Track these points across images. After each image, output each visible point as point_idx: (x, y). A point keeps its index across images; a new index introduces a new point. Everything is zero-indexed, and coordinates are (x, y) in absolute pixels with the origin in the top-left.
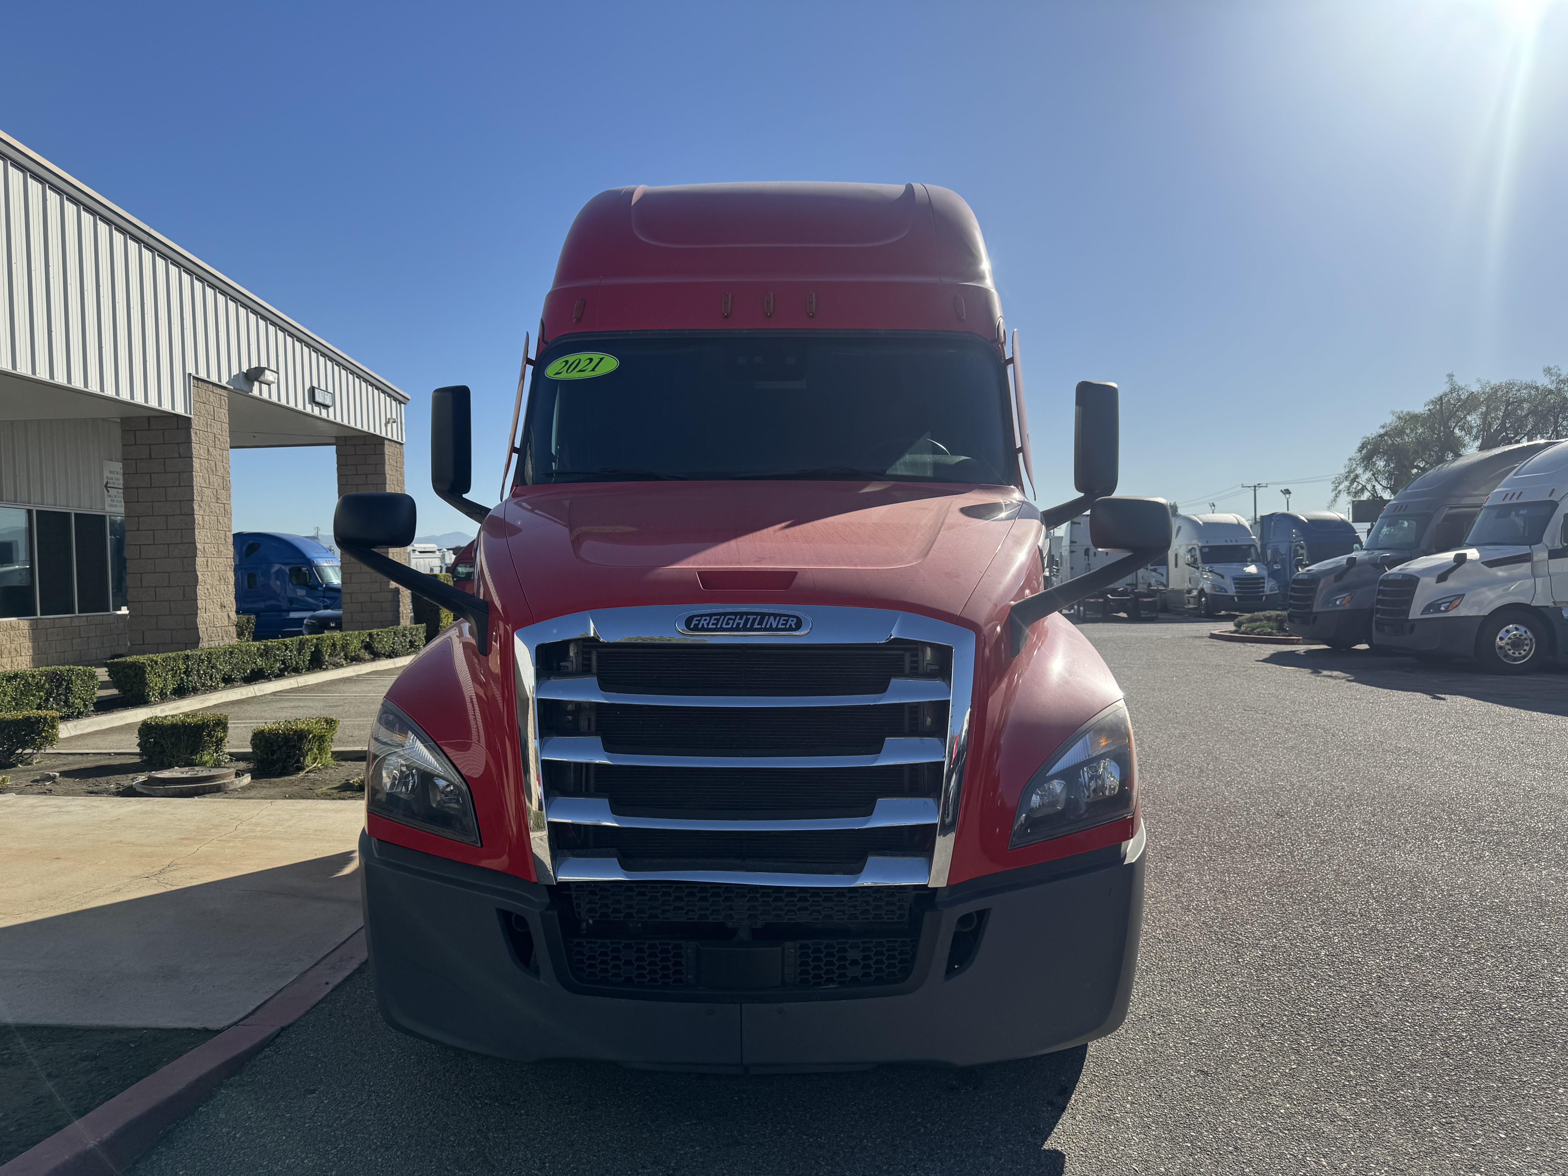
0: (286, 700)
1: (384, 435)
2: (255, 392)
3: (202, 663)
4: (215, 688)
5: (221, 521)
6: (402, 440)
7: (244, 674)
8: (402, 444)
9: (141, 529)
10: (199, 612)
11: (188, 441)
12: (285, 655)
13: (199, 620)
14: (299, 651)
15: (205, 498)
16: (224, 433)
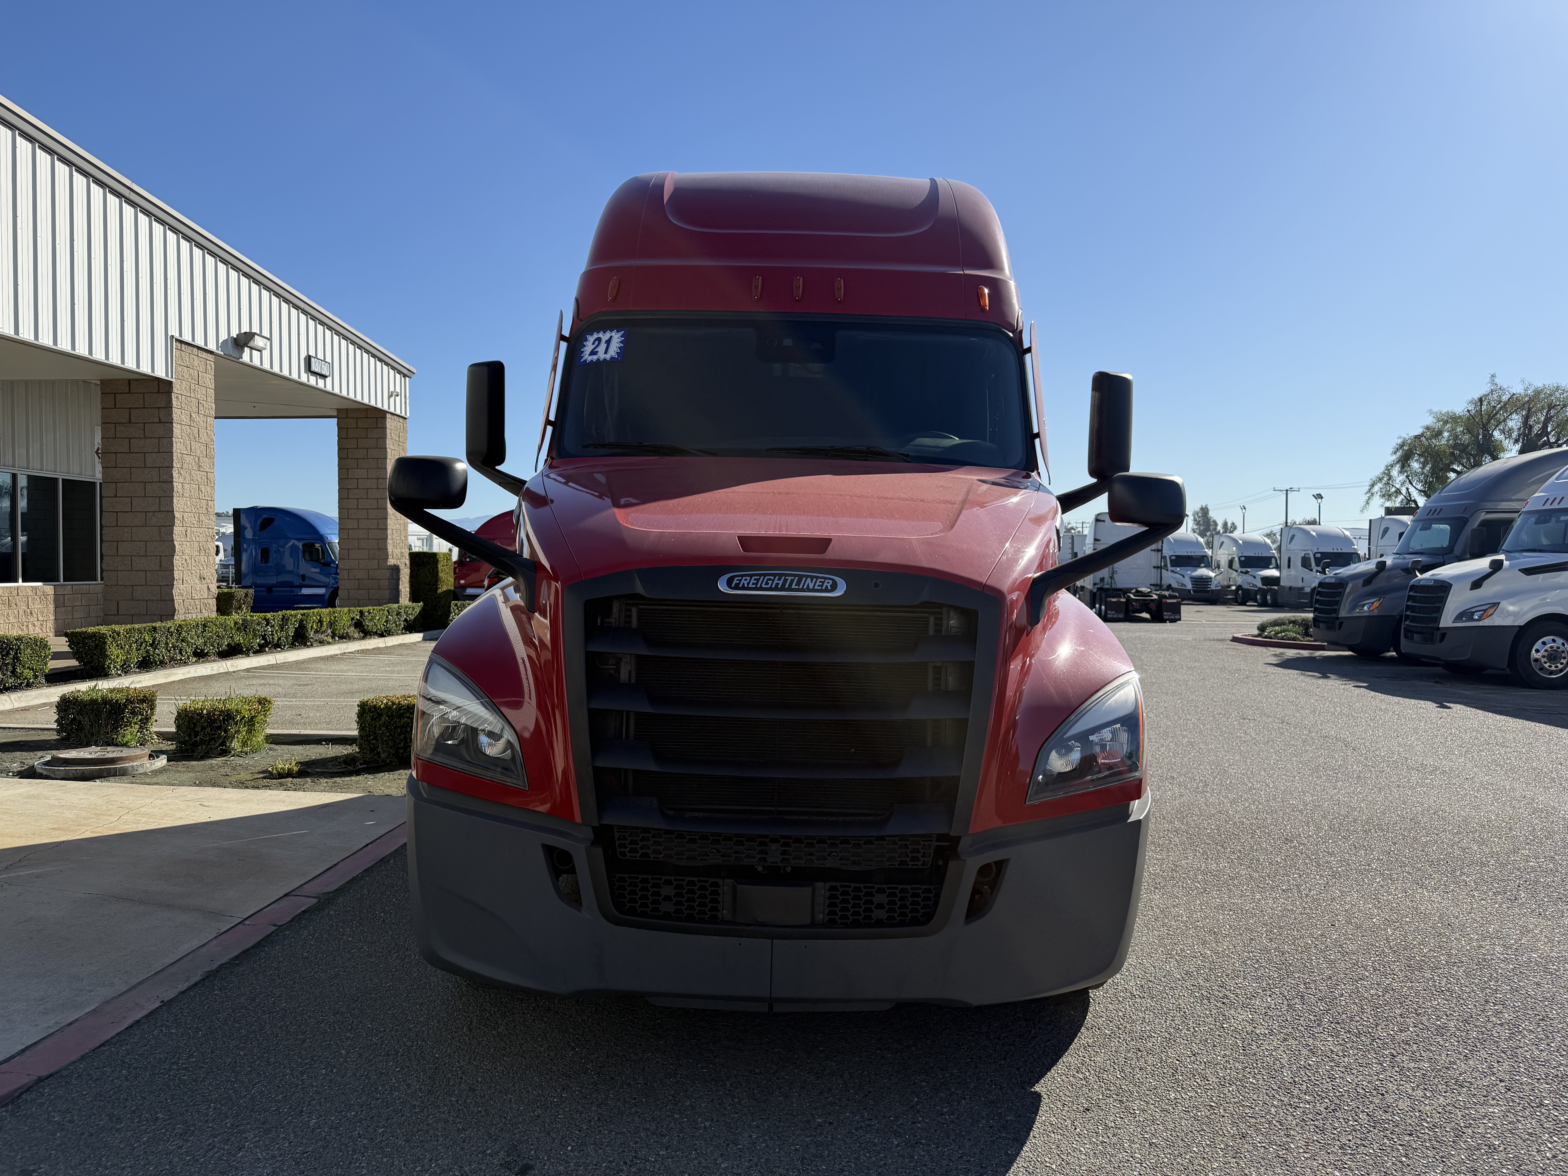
0: (257, 677)
1: (386, 408)
2: (246, 358)
4: (185, 662)
5: (203, 490)
6: (406, 414)
7: (218, 648)
8: (405, 418)
9: (118, 495)
10: (175, 583)
11: (169, 406)
12: (265, 631)
13: (175, 592)
14: (282, 626)
15: (185, 466)
16: (209, 399)
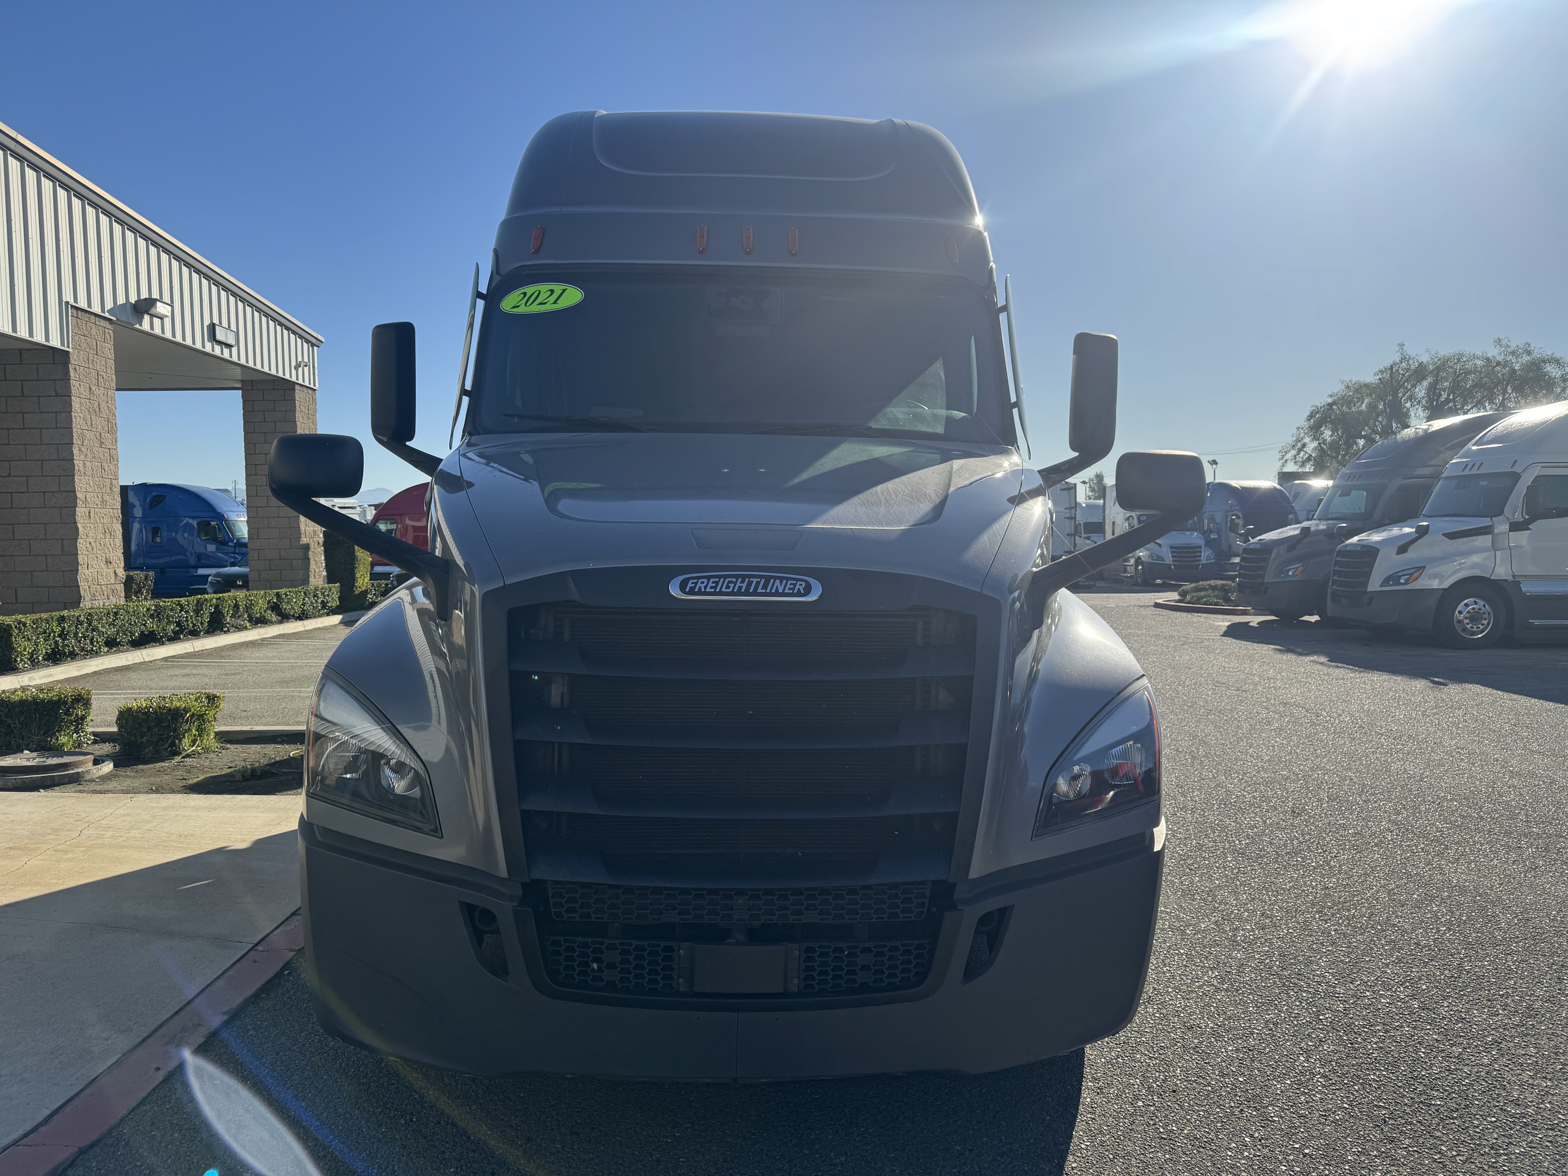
0: (177, 667)
1: (294, 379)
2: (146, 325)
3: (81, 624)
4: (96, 653)
5: (106, 468)
6: (314, 385)
7: (131, 637)
8: (315, 390)
9: (12, 474)
10: (80, 568)
11: (67, 378)
12: (180, 617)
13: (80, 577)
14: (197, 612)
15: (86, 442)
16: (109, 371)
